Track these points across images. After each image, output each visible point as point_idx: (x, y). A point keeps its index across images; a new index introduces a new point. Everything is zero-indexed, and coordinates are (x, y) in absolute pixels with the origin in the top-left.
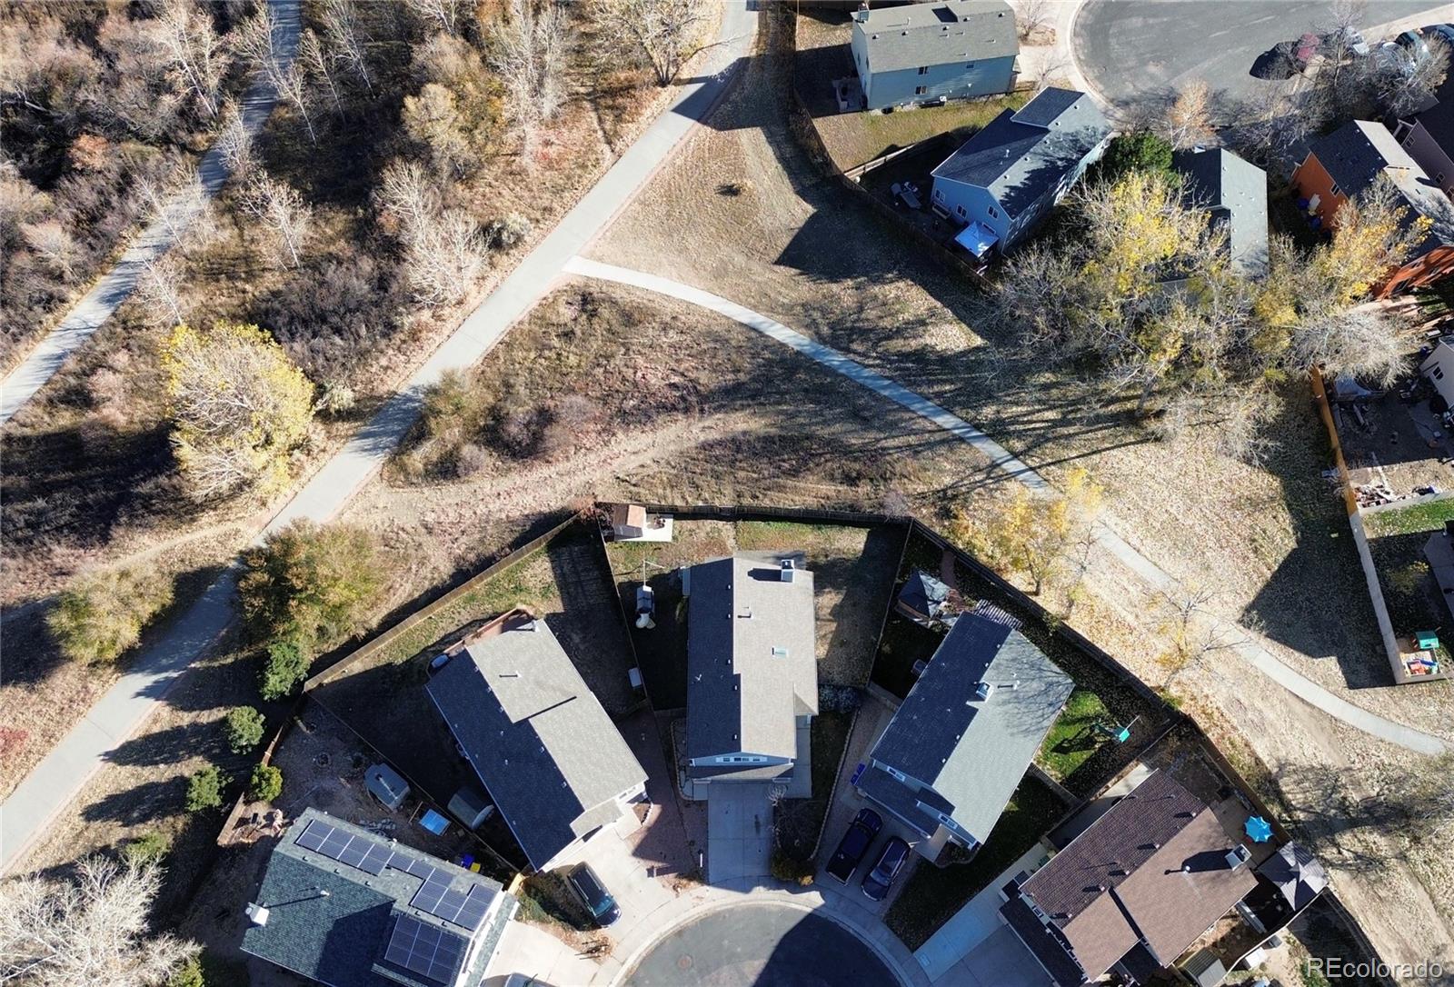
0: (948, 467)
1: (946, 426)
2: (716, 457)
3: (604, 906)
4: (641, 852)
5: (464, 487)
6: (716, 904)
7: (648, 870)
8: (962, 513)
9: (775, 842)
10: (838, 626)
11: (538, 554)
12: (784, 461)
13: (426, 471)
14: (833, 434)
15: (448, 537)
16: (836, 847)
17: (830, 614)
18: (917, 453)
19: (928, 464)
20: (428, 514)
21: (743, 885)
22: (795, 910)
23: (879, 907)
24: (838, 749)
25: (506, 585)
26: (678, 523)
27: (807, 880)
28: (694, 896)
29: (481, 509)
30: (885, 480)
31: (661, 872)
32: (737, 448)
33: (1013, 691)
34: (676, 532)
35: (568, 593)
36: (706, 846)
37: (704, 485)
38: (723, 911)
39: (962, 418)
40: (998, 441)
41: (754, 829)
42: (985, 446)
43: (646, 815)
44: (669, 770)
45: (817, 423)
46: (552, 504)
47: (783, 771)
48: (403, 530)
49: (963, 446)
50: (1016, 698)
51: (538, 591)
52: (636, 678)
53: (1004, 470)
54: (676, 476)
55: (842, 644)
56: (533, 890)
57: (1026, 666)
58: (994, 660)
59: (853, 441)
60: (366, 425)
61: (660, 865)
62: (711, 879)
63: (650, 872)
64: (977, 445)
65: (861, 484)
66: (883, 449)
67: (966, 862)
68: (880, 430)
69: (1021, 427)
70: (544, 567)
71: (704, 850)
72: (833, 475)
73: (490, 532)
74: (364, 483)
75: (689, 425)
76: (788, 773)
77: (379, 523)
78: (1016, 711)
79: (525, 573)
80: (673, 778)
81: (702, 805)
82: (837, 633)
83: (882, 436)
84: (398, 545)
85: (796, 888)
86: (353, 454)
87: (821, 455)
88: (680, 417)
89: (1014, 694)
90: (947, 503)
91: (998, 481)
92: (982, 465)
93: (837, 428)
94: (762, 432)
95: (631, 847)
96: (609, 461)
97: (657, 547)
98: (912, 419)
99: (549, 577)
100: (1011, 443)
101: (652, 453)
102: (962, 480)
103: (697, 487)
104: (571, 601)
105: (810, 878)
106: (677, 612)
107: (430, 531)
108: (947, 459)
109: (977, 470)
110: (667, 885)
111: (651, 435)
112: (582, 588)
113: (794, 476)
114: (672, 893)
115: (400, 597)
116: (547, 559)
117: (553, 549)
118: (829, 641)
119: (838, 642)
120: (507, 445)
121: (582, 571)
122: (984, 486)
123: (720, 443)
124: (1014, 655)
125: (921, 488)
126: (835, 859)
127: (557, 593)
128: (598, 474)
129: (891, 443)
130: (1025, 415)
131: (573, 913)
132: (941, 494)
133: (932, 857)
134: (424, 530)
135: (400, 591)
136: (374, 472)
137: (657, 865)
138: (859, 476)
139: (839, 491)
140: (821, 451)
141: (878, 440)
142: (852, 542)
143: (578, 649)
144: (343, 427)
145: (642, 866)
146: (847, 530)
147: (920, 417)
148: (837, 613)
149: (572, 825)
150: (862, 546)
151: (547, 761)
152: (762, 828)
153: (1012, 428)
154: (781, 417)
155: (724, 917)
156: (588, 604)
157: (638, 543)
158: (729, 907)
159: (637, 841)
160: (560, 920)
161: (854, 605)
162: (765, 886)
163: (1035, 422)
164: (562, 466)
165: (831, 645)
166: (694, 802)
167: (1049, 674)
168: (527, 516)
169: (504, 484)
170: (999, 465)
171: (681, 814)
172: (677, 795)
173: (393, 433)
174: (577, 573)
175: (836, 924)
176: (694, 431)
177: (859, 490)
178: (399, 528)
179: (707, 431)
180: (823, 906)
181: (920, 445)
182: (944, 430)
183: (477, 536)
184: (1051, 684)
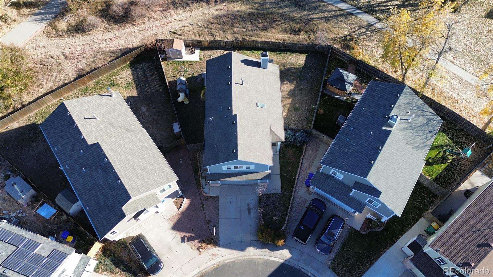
0: (346, 26)
1: (343, 8)
2: (223, 22)
3: (152, 262)
4: (177, 227)
5: (87, 37)
6: (224, 258)
7: (181, 238)
8: (356, 46)
9: (260, 219)
10: (293, 100)
11: (125, 68)
12: (259, 23)
13: (68, 29)
14: (285, 12)
15: (76, 60)
16: (298, 223)
17: (288, 95)
18: (329, 20)
19: (335, 25)
20: (67, 49)
21: (241, 246)
22: (274, 261)
23: (327, 259)
24: (296, 166)
25: (106, 83)
26: (202, 52)
27: (281, 242)
28: (211, 254)
29: (96, 47)
30: (314, 32)
31: (190, 239)
32: (234, 18)
33: (409, 123)
34: (202, 56)
35: (140, 86)
36: (218, 223)
37: (217, 34)
38: (229, 263)
39: (351, 5)
40: (370, 14)
41: (247, 212)
42: (364, 17)
43: (181, 205)
44: (196, 179)
45: (276, 8)
46: (134, 44)
47: (265, 175)
48: (52, 57)
49: (353, 17)
50: (411, 126)
51: (123, 85)
52: (176, 128)
53: (375, 27)
54: (202, 30)
55: (295, 110)
56: (108, 252)
57: (415, 108)
58: (397, 103)
59: (296, 15)
60: (39, 10)
61: (189, 235)
62: (221, 243)
63: (183, 240)
64: (360, 16)
65: (301, 34)
66: (312, 19)
67: (379, 230)
68: (309, 10)
69: (382, 8)
70: (127, 74)
71: (217, 226)
72: (286, 30)
73: (99, 57)
74: (34, 35)
75: (209, 8)
76: (268, 177)
77: (39, 54)
78: (411, 134)
79: (117, 77)
80: (198, 183)
81: (216, 198)
82: (292, 104)
83: (310, 13)
84: (48, 64)
85: (274, 248)
86: (30, 23)
87: (279, 21)
88: (204, 4)
89: (409, 125)
90: (347, 42)
91: (373, 32)
92: (364, 25)
93: (286, 9)
94: (248, 11)
95: (171, 224)
96: (166, 24)
97: (190, 63)
98: (324, 5)
99: (130, 78)
100: (378, 15)
101: (189, 21)
102: (354, 32)
103: (213, 35)
104: (141, 90)
105: (282, 241)
106: (202, 95)
107: (66, 57)
108: (345, 23)
109: (361, 27)
110: (193, 247)
111: (189, 12)
112: (148, 83)
113: (265, 30)
114: (197, 252)
115: (45, 89)
116: (130, 70)
117: (133, 65)
118: (287, 108)
119: (293, 109)
120: (112, 17)
121: (149, 75)
122: (365, 35)
123: (225, 16)
124: (408, 101)
125: (333, 36)
126: (298, 229)
127: (134, 86)
128: (160, 30)
129: (315, 16)
130: (383, 3)
131: (133, 266)
132: (344, 38)
133: (358, 227)
134: (63, 57)
135: (45, 86)
136: (40, 30)
137: (187, 235)
138: (300, 30)
139: (290, 37)
140: (279, 19)
141: (309, 15)
142: (299, 60)
143: (144, 114)
144: (26, 11)
145: (178, 235)
146: (295, 55)
147: (329, 4)
148: (291, 94)
149: (123, 208)
150: (303, 62)
151: (108, 167)
152: (252, 211)
153: (377, 9)
154: (257, 5)
155: (229, 266)
156: (152, 92)
157: (180, 62)
158: (232, 260)
159: (175, 220)
160: (124, 271)
161: (301, 90)
162: (254, 247)
163: (389, 6)
164: (141, 27)
165: (289, 110)
166: (211, 197)
167: (428, 113)
168: (120, 49)
169: (110, 35)
170: (372, 25)
171: (203, 205)
172: (200, 194)
173: (53, 13)
174: (146, 77)
175: (299, 270)
176: (212, 11)
177: (300, 36)
178: (50, 56)
179: (219, 11)
180: (290, 258)
181: (331, 17)
182: (342, 10)
183: (92, 59)
184: (429, 120)
